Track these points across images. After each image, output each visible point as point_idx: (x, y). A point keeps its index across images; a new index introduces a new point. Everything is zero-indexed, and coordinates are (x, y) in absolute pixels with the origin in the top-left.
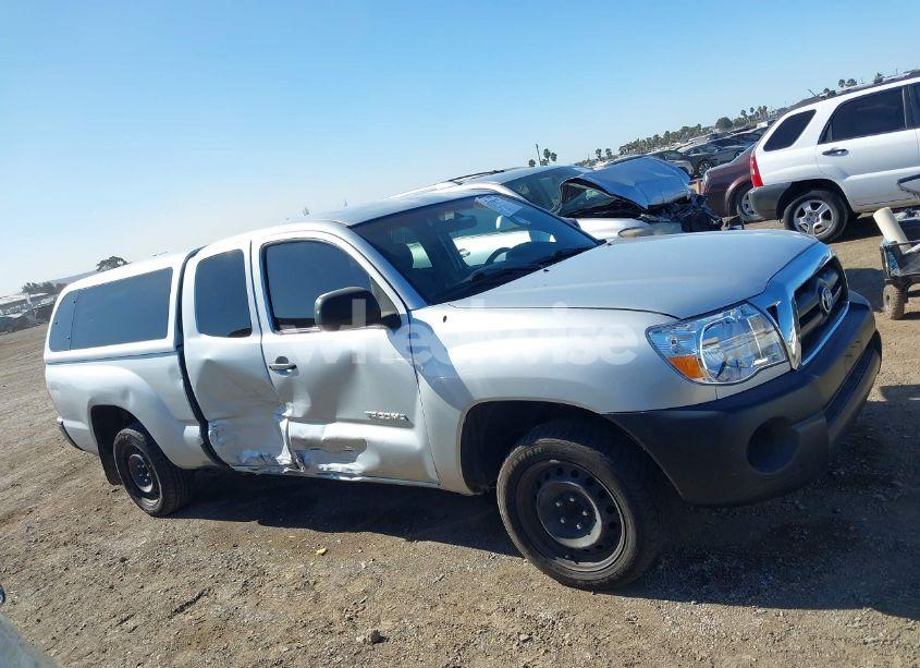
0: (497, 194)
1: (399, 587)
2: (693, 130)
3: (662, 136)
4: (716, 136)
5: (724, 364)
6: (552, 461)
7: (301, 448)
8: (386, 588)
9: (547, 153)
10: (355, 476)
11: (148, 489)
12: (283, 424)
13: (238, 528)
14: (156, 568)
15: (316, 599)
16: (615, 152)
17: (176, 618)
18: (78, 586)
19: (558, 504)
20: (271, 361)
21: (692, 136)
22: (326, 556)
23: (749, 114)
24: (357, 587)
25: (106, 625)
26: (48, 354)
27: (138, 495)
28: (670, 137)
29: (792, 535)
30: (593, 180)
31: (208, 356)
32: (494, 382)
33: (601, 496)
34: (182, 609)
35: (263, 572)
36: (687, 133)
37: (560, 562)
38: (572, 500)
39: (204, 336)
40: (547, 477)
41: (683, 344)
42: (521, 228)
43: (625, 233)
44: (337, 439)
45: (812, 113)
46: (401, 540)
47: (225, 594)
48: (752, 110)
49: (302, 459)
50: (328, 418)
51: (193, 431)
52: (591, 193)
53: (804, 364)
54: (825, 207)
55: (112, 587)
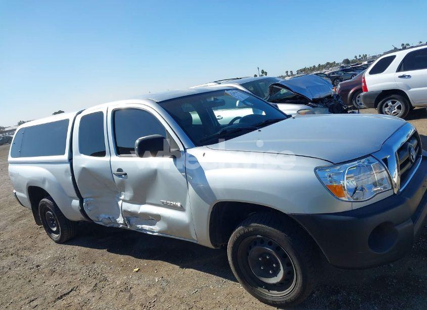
0: (237, 89)
1: (173, 295)
2: (332, 64)
3: (317, 66)
4: (343, 67)
5: (356, 189)
6: (258, 236)
7: (128, 216)
8: (167, 295)
9: (263, 72)
10: (154, 232)
11: (55, 229)
12: (120, 203)
13: (97, 252)
14: (53, 272)
15: (131, 297)
16: (295, 73)
17: (57, 302)
18: (13, 279)
19: (260, 259)
20: (114, 170)
21: (331, 67)
22: (138, 273)
23: (358, 58)
24: (152, 293)
25: (23, 302)
26: (10, 159)
27: (50, 232)
28: (321, 67)
29: (387, 282)
30: (285, 85)
31: (83, 166)
32: (228, 191)
33: (284, 257)
34: (61, 297)
35: (105, 279)
36: (329, 65)
37: (259, 289)
38: (268, 257)
39: (82, 155)
40: (255, 244)
41: (335, 177)
42: (248, 106)
43: (300, 111)
44: (146, 213)
45: (394, 57)
46: (177, 267)
47: (84, 290)
48: (360, 56)
49: (129, 221)
50: (142, 202)
51: (76, 203)
52: (283, 91)
53: (401, 190)
54: (398, 103)
55: (30, 281)
